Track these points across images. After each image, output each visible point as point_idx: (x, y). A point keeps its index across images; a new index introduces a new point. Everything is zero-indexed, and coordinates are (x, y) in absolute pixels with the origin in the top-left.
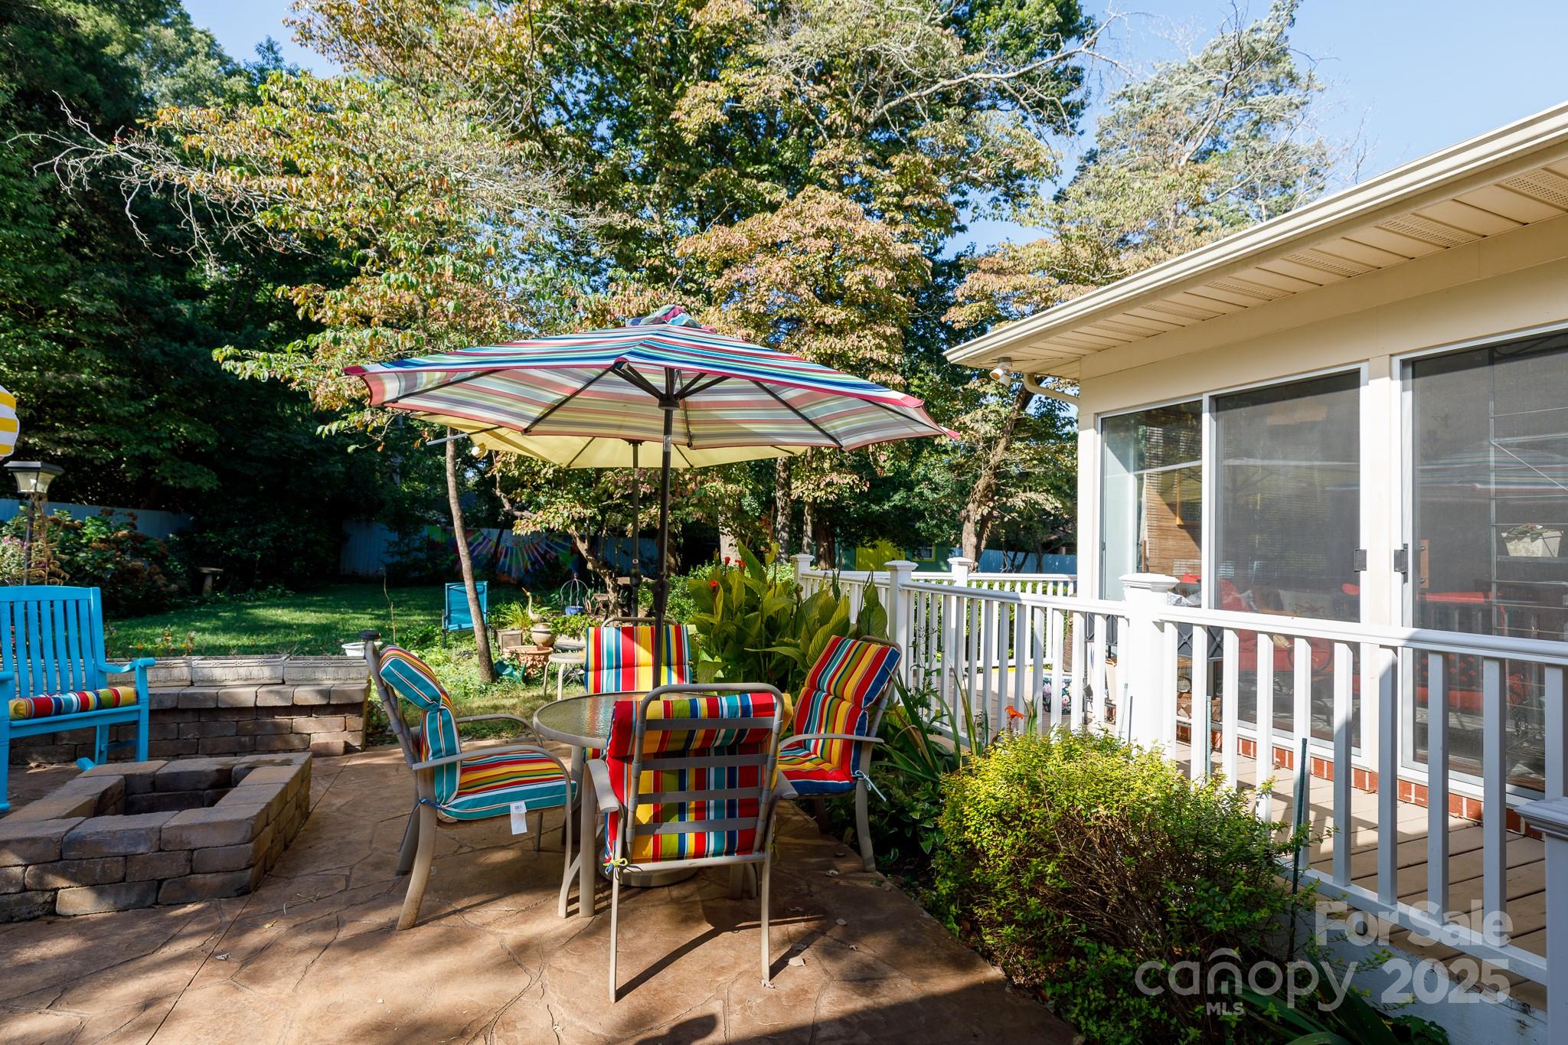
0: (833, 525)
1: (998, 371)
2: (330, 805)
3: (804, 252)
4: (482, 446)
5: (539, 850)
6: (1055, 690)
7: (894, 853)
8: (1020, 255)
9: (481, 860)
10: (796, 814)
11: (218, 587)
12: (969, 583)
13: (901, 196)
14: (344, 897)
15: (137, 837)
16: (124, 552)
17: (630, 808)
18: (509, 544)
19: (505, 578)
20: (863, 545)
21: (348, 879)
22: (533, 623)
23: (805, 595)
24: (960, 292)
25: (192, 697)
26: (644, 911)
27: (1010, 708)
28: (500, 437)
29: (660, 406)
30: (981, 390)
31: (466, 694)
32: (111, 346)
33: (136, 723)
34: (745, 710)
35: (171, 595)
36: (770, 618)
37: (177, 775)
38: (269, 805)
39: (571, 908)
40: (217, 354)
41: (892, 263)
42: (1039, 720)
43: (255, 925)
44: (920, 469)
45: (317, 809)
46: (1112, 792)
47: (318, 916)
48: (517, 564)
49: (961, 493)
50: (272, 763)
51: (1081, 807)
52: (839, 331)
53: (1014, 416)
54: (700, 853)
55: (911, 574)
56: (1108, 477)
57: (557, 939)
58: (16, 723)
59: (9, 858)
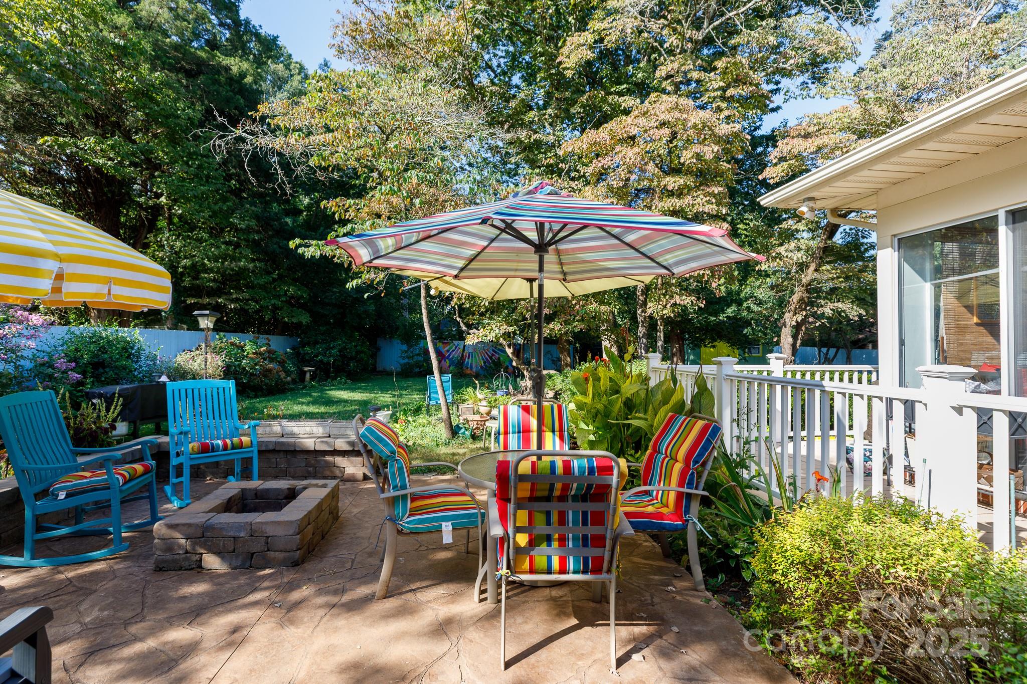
0: (683, 332)
1: (804, 209)
2: (350, 512)
3: (652, 140)
4: (436, 288)
5: (468, 552)
6: (858, 457)
7: (721, 577)
8: (823, 120)
9: (431, 557)
10: (647, 541)
11: (313, 378)
12: (785, 373)
13: (724, 90)
14: (349, 573)
15: (240, 527)
16: (264, 359)
17: (511, 535)
18: (470, 351)
19: (468, 372)
20: (705, 346)
21: (353, 561)
22: (480, 400)
23: (652, 383)
24: (774, 154)
25: (282, 443)
26: (531, 604)
27: (816, 473)
28: (446, 282)
29: (535, 252)
30: (794, 228)
31: (438, 445)
32: (255, 245)
33: (251, 458)
34: (591, 470)
35: (288, 383)
36: (628, 399)
37: (267, 490)
38: (310, 512)
39: (482, 596)
40: (292, 244)
41: (718, 140)
42: (843, 484)
43: (299, 587)
44: (747, 290)
45: (343, 515)
46: (911, 556)
47: (333, 585)
48: (476, 363)
49: (780, 306)
50: (316, 486)
51: (879, 566)
52: (679, 193)
53: (822, 245)
54: (563, 570)
55: (732, 366)
56: (906, 287)
57: (471, 617)
58: (192, 456)
59: (178, 535)
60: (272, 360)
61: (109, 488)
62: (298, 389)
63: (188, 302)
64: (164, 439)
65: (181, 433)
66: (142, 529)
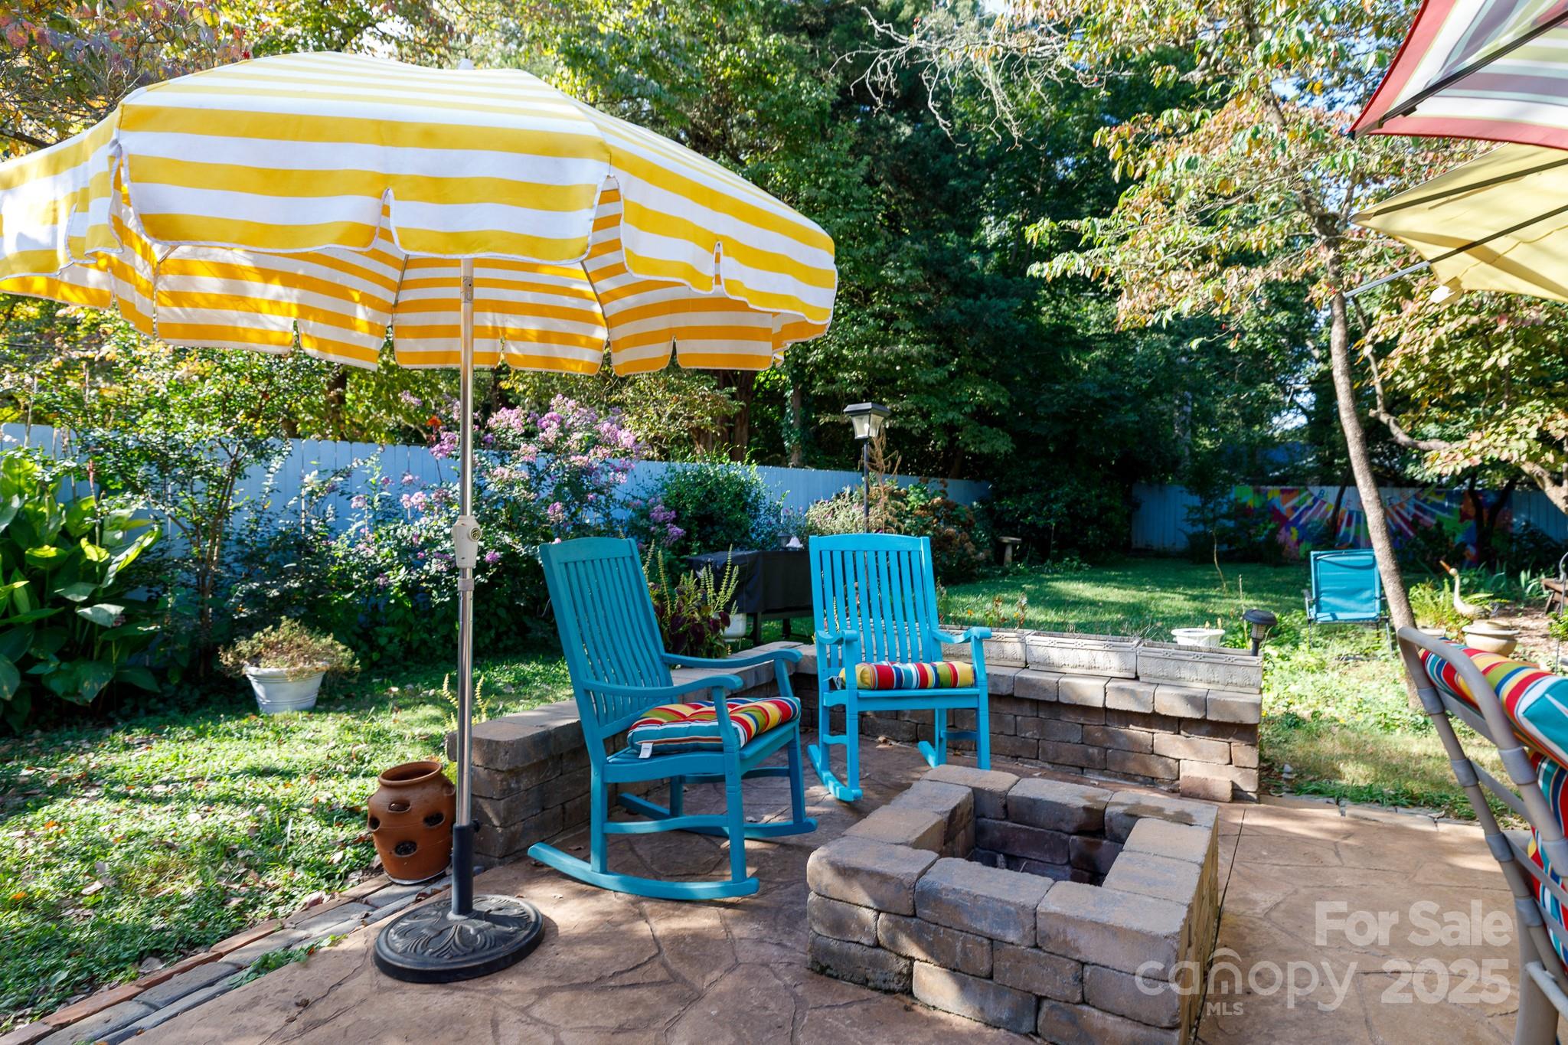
11: (1016, 559)
16: (939, 519)
18: (1354, 507)
25: (1028, 684)
33: (976, 709)
50: (1160, 814)
58: (863, 693)
59: (860, 895)
60: (950, 521)
61: (720, 749)
62: (994, 577)
63: (822, 422)
64: (806, 650)
65: (840, 642)
66: (780, 839)
